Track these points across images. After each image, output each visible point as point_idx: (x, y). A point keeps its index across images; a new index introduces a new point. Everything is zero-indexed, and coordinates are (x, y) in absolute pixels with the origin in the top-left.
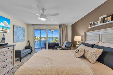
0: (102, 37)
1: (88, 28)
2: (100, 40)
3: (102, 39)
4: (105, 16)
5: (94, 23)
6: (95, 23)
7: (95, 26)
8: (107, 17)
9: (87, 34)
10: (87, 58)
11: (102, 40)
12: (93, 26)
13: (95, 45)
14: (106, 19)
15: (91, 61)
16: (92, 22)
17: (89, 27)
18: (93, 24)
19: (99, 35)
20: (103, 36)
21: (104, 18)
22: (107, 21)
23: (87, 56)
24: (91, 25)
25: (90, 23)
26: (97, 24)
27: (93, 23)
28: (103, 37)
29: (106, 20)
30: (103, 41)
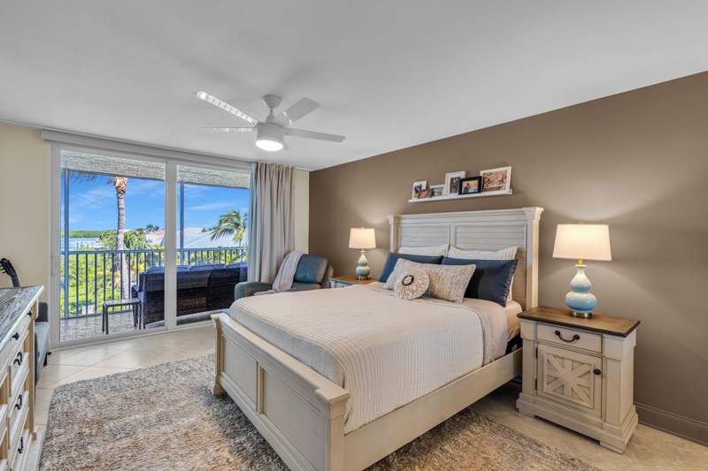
0: (456, 233)
1: (410, 201)
2: (452, 242)
3: (456, 240)
4: (462, 175)
5: (427, 187)
6: (431, 187)
7: (433, 198)
8: (467, 179)
9: (403, 221)
10: (444, 293)
11: (456, 243)
12: (425, 197)
13: (442, 257)
14: (465, 184)
15: (455, 299)
16: (424, 184)
17: (411, 199)
18: (424, 191)
19: (448, 230)
20: (458, 230)
21: (461, 181)
22: (470, 191)
23: (441, 287)
24: (417, 192)
25: (416, 184)
26: (440, 194)
27: (424, 187)
28: (458, 235)
29: (466, 188)
30: (458, 246)
